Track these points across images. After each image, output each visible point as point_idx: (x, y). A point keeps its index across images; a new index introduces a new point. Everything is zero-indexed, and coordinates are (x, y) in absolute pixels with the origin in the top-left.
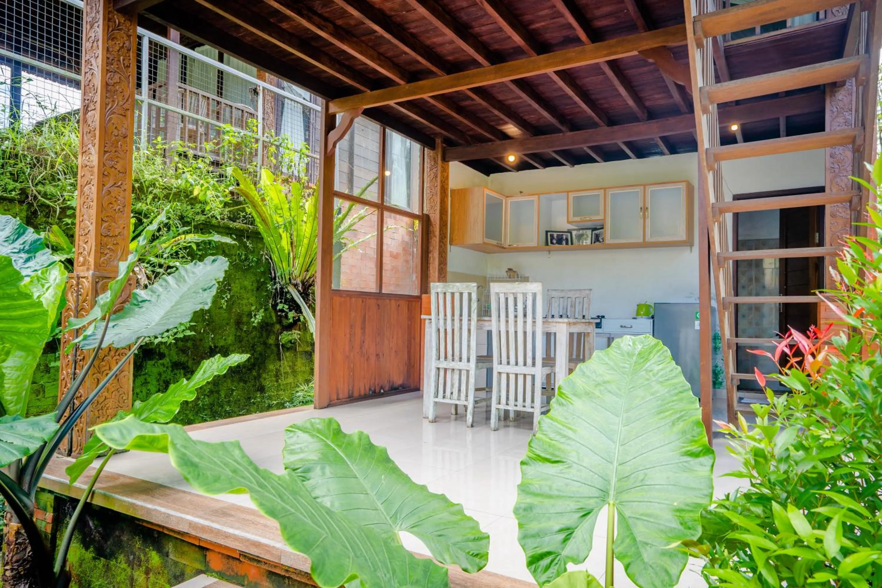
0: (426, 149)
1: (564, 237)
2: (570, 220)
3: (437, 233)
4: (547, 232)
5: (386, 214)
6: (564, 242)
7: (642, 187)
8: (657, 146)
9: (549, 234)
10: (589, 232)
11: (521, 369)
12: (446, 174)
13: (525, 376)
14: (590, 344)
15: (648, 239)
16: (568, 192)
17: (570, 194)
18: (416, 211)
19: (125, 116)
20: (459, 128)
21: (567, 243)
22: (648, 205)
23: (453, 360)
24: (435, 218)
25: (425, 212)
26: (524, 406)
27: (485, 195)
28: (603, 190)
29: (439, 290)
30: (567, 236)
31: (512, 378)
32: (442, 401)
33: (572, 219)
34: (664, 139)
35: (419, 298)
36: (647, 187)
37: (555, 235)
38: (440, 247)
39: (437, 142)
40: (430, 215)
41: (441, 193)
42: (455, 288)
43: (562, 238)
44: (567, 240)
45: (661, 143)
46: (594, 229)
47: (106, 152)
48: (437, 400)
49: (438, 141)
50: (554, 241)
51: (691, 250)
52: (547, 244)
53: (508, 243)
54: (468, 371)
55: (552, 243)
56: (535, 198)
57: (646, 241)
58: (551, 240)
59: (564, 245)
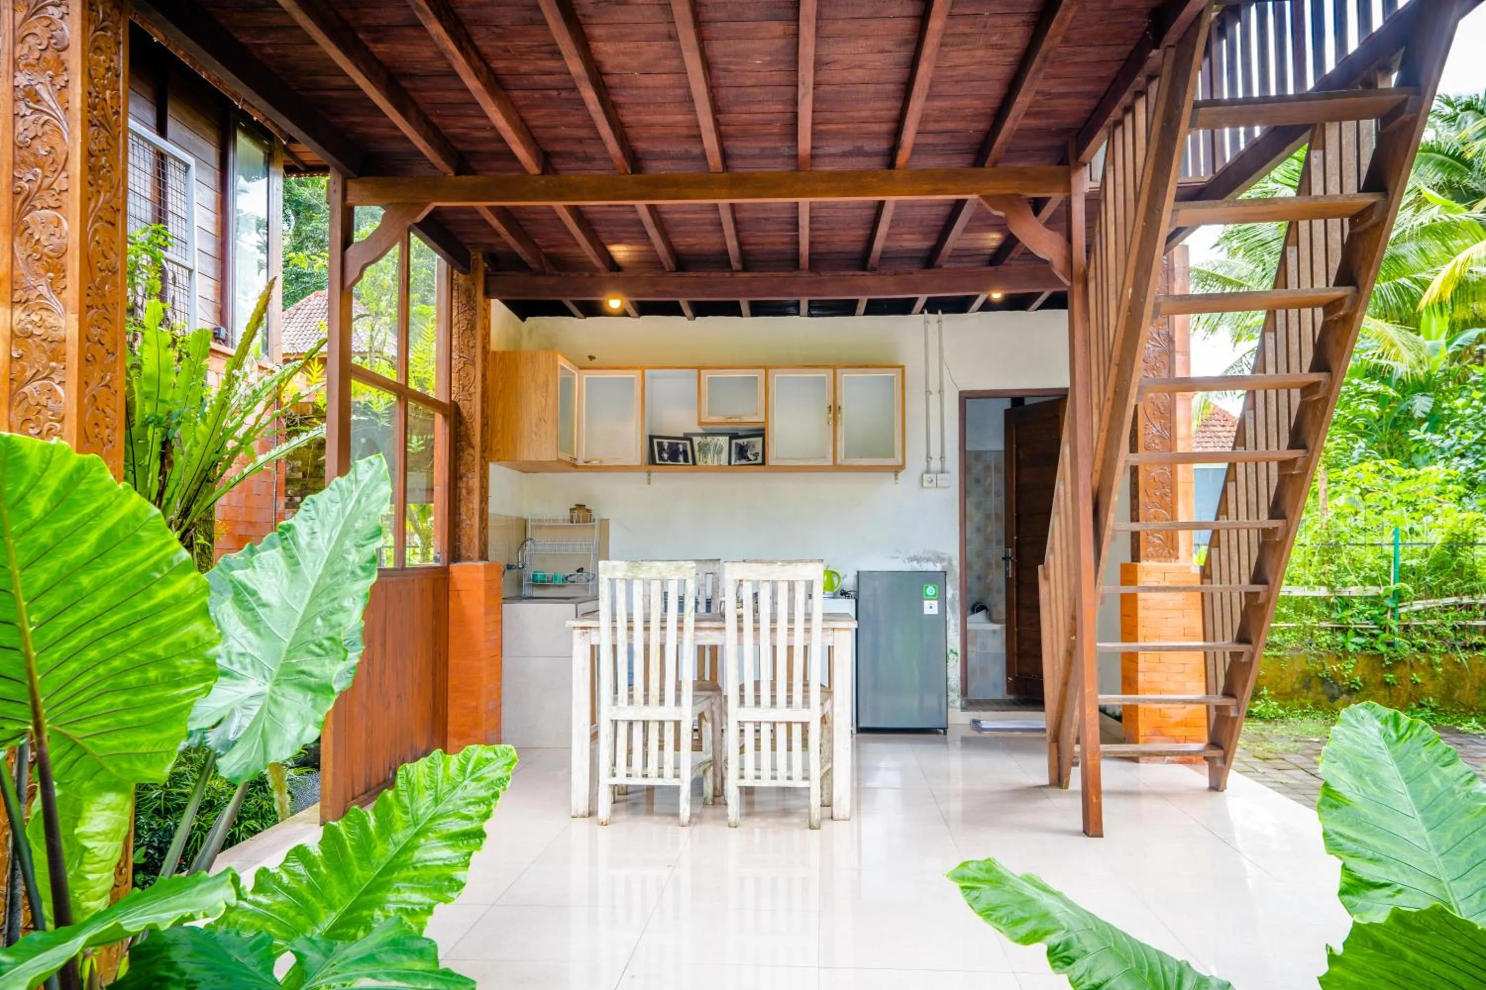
0: (455, 272)
1: (681, 448)
2: (703, 420)
3: (477, 440)
4: (651, 438)
5: (411, 404)
6: (681, 458)
7: (831, 371)
9: (655, 441)
10: (724, 441)
11: (782, 713)
13: (789, 725)
15: (842, 460)
16: (699, 368)
17: (703, 372)
18: (443, 399)
19: (113, 224)
20: (536, 240)
21: (686, 460)
22: (842, 402)
23: (646, 702)
24: (473, 409)
25: (453, 399)
26: (789, 778)
27: (558, 367)
28: (761, 371)
29: (619, 574)
30: (685, 445)
31: (765, 730)
32: (625, 781)
33: (707, 417)
35: (446, 571)
36: (840, 371)
37: (666, 443)
39: (473, 257)
40: (460, 404)
41: (482, 359)
42: (654, 570)
43: (677, 449)
44: (685, 452)
46: (733, 436)
47: (89, 307)
48: (614, 781)
49: (476, 256)
50: (665, 456)
51: (896, 479)
52: (652, 461)
53: (585, 459)
54: (677, 724)
55: (661, 458)
56: (635, 374)
57: (839, 461)
58: (660, 453)
59: (682, 463)
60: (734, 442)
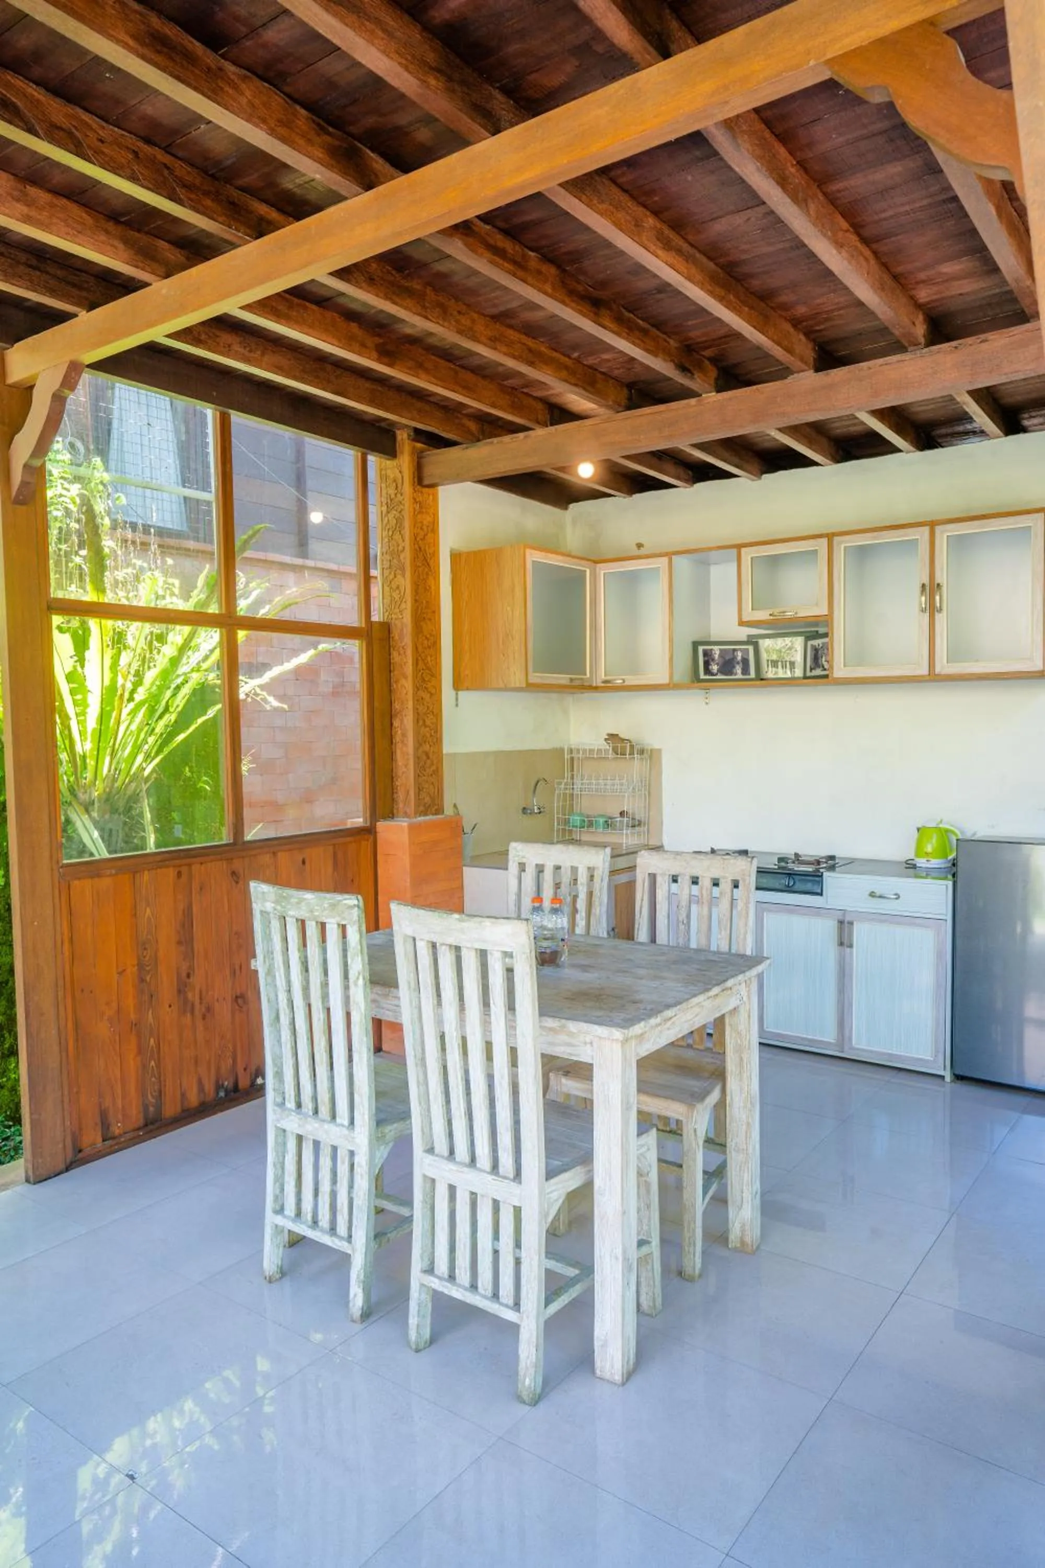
0: (370, 456)
1: (739, 655)
2: (745, 618)
3: (409, 669)
4: (696, 645)
6: (738, 669)
7: (927, 529)
8: (965, 417)
9: (701, 649)
10: (798, 643)
12: (428, 519)
14: (739, 1033)
15: (942, 666)
16: (739, 547)
17: (743, 550)
22: (941, 577)
24: (403, 629)
25: (375, 618)
27: (529, 566)
28: (824, 541)
33: (750, 615)
34: (986, 397)
35: (368, 832)
36: (938, 529)
37: (716, 650)
38: (418, 700)
39: (399, 438)
40: (390, 624)
41: (415, 568)
43: (734, 658)
44: (745, 662)
45: (973, 408)
49: (402, 436)
50: (715, 668)
52: (696, 678)
53: (602, 676)
54: (351, 1154)
55: (707, 671)
56: (663, 563)
57: (938, 670)
58: (707, 664)
59: (739, 676)
60: (810, 643)
